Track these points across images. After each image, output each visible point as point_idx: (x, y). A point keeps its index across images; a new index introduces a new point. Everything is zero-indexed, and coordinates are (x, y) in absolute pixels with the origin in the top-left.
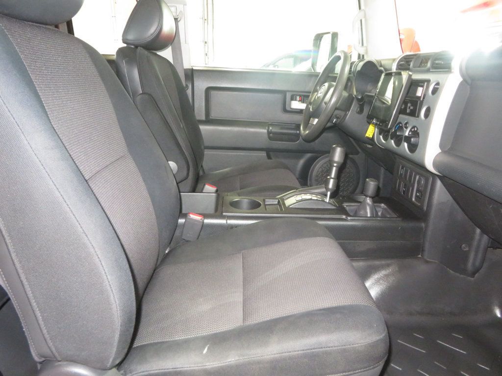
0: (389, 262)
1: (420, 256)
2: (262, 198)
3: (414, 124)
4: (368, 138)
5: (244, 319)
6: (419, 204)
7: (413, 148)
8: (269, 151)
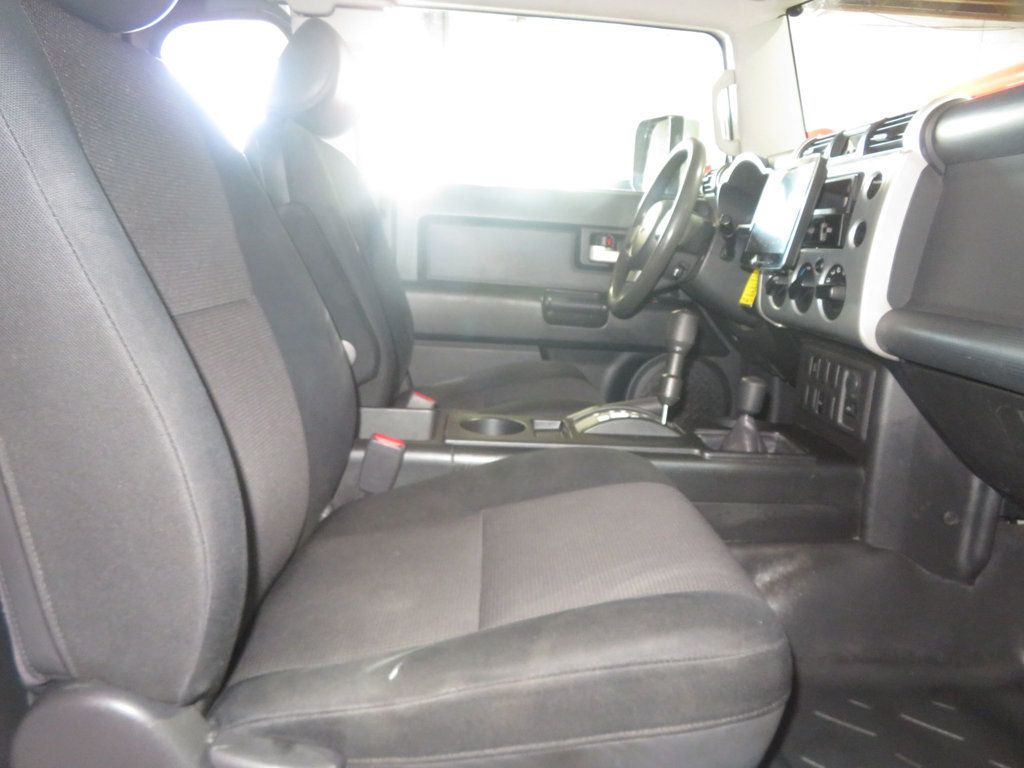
2: (528, 417)
3: (836, 260)
6: (852, 430)
7: (834, 307)
8: (545, 346)
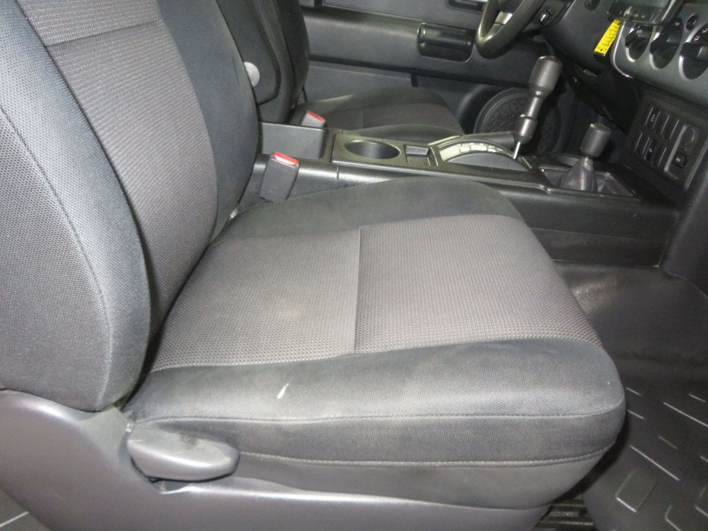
0: (603, 270)
1: (657, 266)
2: (402, 143)
5: (357, 342)
6: (676, 178)
7: (697, 66)
8: (416, 74)
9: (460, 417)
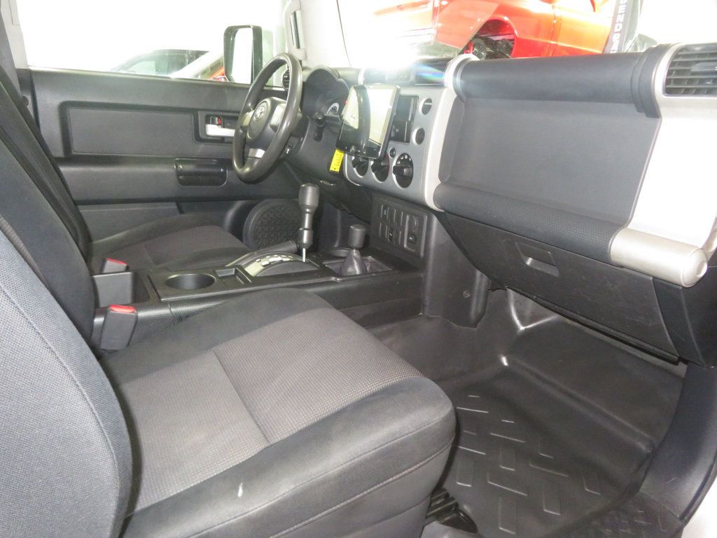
0: (390, 326)
1: (421, 314)
3: (404, 151)
4: (334, 173)
6: (414, 251)
7: (405, 180)
9: (372, 452)
